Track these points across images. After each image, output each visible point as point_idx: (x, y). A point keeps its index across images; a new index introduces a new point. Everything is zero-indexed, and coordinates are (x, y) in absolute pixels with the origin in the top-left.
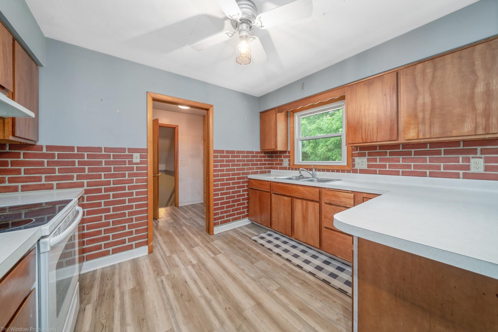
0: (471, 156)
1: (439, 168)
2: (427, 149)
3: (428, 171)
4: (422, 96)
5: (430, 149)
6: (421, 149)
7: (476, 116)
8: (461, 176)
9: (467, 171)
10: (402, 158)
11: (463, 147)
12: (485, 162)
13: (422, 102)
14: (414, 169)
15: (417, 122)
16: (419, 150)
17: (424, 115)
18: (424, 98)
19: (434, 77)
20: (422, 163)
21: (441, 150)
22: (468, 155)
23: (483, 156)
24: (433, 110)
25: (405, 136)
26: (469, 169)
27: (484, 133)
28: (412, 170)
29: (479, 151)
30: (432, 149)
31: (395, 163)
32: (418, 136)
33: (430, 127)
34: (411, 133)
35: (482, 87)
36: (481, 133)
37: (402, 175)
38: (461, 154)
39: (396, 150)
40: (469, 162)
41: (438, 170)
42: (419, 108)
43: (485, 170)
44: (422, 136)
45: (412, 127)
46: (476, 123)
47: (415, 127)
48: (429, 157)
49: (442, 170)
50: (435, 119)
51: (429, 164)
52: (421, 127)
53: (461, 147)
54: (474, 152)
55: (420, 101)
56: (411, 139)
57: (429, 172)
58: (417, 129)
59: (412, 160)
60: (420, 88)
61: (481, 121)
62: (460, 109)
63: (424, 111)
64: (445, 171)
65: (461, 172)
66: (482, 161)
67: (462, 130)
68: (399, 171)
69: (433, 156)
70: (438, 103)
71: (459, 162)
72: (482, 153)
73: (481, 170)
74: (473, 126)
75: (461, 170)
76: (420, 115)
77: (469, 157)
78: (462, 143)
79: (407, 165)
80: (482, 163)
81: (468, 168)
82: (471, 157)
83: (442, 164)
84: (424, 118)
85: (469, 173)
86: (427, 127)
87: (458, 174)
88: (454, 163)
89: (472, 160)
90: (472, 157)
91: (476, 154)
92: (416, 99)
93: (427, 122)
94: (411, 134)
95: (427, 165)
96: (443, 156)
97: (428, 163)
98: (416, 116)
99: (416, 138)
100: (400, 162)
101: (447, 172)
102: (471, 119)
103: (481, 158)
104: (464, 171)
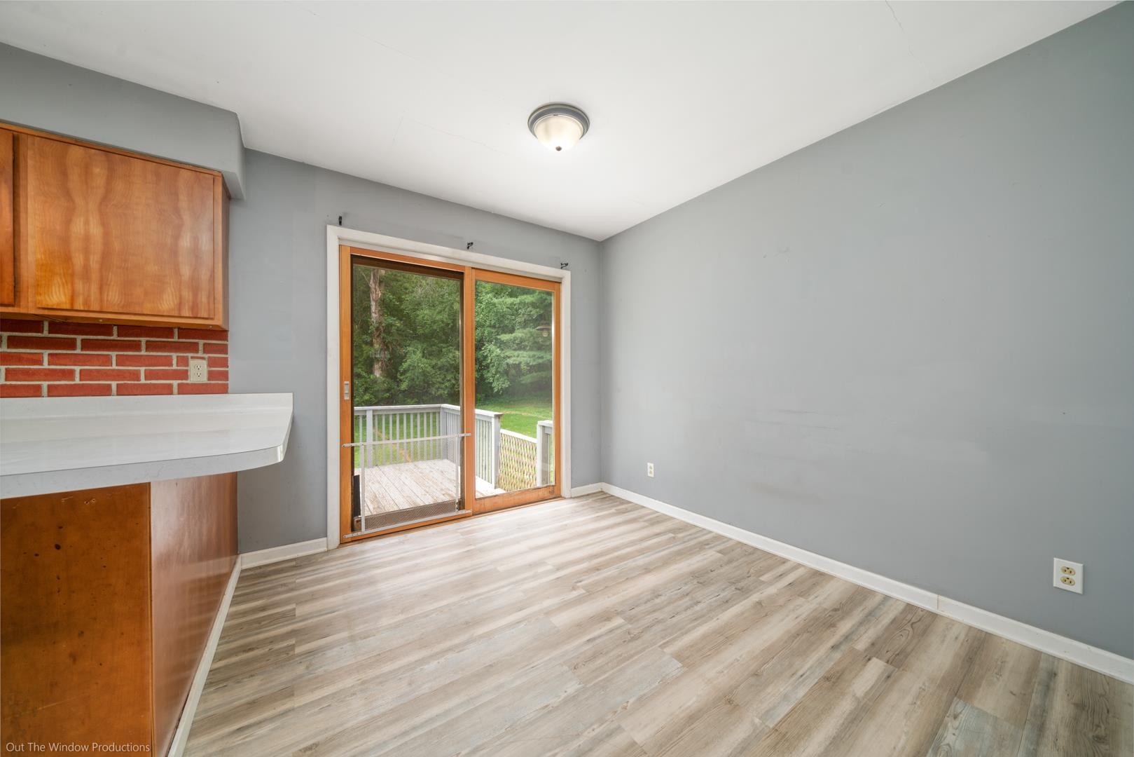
0: (190, 355)
1: (136, 376)
2: (112, 338)
3: (114, 384)
4: (82, 219)
5: (119, 338)
6: (99, 337)
7: (180, 285)
8: (175, 389)
9: (184, 382)
10: (49, 354)
11: (179, 338)
12: (209, 365)
13: (82, 232)
14: (81, 380)
15: (70, 272)
16: (95, 337)
17: (87, 259)
18: (87, 223)
19: (108, 190)
20: (100, 366)
21: (140, 341)
22: (186, 353)
23: (206, 356)
24: (106, 256)
25: (39, 298)
26: (186, 378)
27: (191, 316)
28: (77, 381)
29: (201, 347)
30: (122, 339)
31: (26, 367)
32: (72, 304)
33: (101, 288)
34: (54, 293)
35: (188, 240)
36: (188, 315)
37: (49, 396)
38: (176, 352)
39: (30, 334)
40: (187, 365)
41: (134, 381)
42: (75, 245)
43: (209, 379)
44: (81, 303)
45: (57, 280)
46: (181, 297)
47: (64, 281)
48: (117, 355)
49: (143, 381)
50: (110, 274)
51: (117, 368)
52: (79, 286)
53: (176, 339)
54: (194, 348)
55: (78, 227)
56: (55, 307)
57: (117, 385)
58: (69, 285)
59: (77, 360)
60: (79, 201)
61: (187, 295)
62: (156, 267)
63: (86, 252)
64: (149, 382)
65: (175, 383)
66: (205, 363)
67: (159, 305)
68: (39, 387)
69: (125, 353)
70: (117, 245)
71: (171, 365)
72: (205, 351)
73: (203, 379)
74: (176, 301)
75: (176, 379)
76: (78, 260)
77: (187, 357)
78: (176, 331)
79: (63, 371)
80: (206, 366)
81: (185, 375)
82: (190, 358)
83: (142, 369)
84: (86, 268)
85: (187, 384)
86: (94, 288)
87: (170, 386)
88: (163, 366)
89: (192, 363)
90: (192, 358)
91: (197, 351)
92: (68, 222)
93: (95, 276)
94: (55, 297)
95: (113, 370)
96: (146, 353)
97: (114, 367)
98: (67, 259)
99: (68, 307)
100: (42, 365)
101: (151, 384)
102: (173, 290)
103: (203, 358)
104: (180, 381)
